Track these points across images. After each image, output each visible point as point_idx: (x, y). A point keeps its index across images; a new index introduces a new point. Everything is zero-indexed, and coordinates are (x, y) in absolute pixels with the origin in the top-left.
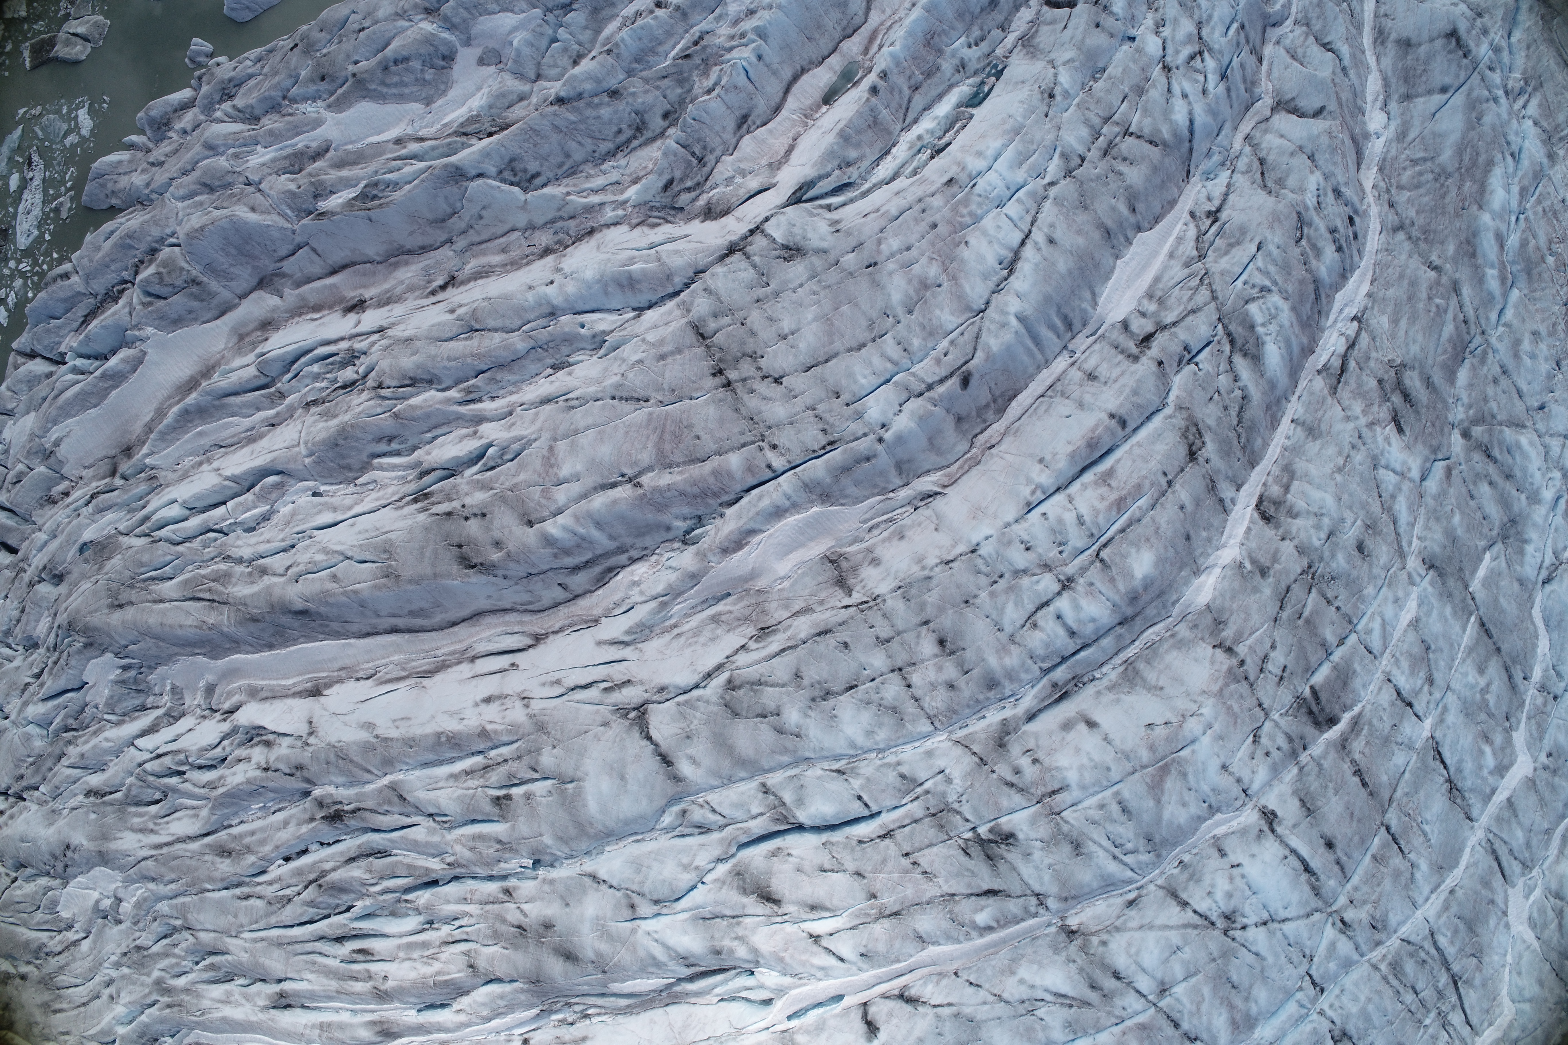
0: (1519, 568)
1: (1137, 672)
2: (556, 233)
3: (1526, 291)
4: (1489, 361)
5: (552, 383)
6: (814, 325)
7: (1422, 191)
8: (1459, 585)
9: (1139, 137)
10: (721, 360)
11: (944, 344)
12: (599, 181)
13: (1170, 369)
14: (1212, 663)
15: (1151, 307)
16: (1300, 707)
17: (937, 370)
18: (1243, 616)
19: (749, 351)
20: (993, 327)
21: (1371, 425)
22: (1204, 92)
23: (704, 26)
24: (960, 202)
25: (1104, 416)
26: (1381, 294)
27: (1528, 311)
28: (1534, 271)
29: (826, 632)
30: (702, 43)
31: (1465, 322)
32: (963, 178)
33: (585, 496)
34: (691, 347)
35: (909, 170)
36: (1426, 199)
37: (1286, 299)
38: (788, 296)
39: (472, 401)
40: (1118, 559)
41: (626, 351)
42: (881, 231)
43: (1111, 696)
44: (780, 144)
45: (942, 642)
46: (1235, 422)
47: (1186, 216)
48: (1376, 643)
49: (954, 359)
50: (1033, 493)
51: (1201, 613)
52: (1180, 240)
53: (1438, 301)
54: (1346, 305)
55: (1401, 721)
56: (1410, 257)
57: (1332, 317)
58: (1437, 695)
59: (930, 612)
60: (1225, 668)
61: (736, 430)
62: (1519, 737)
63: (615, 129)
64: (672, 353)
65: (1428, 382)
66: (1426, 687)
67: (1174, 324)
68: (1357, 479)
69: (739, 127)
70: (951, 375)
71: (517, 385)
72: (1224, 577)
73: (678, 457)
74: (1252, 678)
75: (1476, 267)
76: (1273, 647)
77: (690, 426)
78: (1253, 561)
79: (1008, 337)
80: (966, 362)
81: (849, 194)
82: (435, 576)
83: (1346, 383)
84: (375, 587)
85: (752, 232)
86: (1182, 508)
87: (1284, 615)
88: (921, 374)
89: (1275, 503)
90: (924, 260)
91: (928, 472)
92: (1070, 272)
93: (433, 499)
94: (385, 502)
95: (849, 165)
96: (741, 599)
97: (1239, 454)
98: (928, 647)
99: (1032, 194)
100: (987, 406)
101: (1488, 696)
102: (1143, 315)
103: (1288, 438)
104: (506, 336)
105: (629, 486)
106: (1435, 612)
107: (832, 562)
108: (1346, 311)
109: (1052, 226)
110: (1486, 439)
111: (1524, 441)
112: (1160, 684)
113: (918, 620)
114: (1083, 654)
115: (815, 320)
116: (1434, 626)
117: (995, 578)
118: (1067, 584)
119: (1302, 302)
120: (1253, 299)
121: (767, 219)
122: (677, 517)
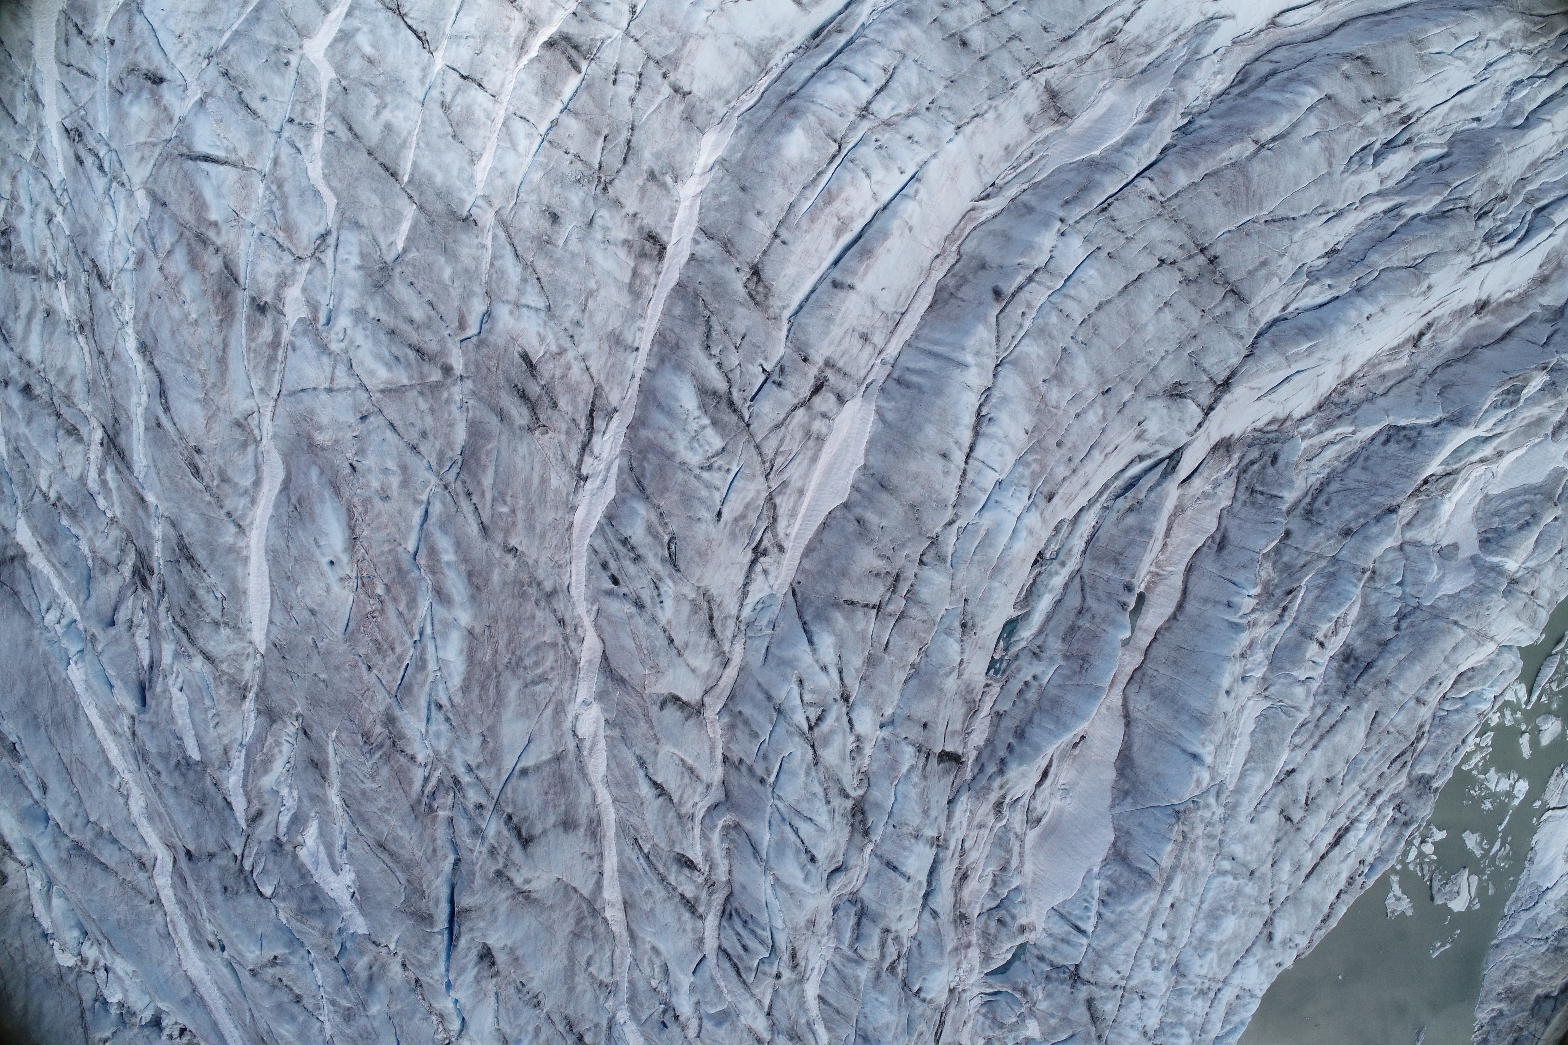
0: (363, 238)
1: (757, 62)
2: (1347, 402)
3: (400, 549)
4: (434, 455)
5: (1337, 234)
6: (1144, 320)
7: (533, 644)
8: (429, 207)
9: (866, 606)
10: (1214, 272)
11: (1027, 324)
12: (1330, 453)
13: (793, 358)
14: (692, 74)
15: (818, 425)
16: (589, 51)
17: (1028, 295)
18: (669, 125)
19: (1192, 285)
20: (987, 349)
21: (562, 352)
22: (801, 682)
23: (1282, 628)
24: (1040, 476)
25: (859, 286)
26: (561, 513)
27: (396, 525)
28: (394, 573)
29: (1065, 40)
30: (1279, 611)
31: (469, 494)
32: (1042, 503)
33: (1295, 125)
34: (1241, 280)
35: (1065, 530)
36: (528, 634)
37: (682, 464)
38: (1172, 346)
39: (1391, 210)
40: (820, 144)
41: (1291, 269)
42: (1104, 430)
43: (779, 34)
44: (1179, 535)
45: (964, 44)
46: (713, 319)
47: (788, 544)
48: (519, 128)
49: (1016, 310)
50: (917, 192)
51: (708, 125)
52: (793, 514)
53: (505, 509)
54: (600, 488)
55: (472, 59)
56: (536, 561)
57: (614, 469)
58: (435, 93)
59: (983, 67)
60: (681, 69)
61: (1187, 208)
62: (326, 75)
63: (1333, 503)
64: (1256, 270)
65: (502, 415)
66: (448, 99)
67: (796, 407)
68: (569, 289)
69: (1224, 537)
70: (1013, 295)
71: (1360, 229)
72: (691, 164)
73: (1229, 174)
74: (651, 64)
75: (465, 560)
76: (632, 100)
77: (1226, 204)
78: (663, 186)
79: (971, 342)
80: (1002, 311)
81: (1120, 483)
82: (1384, 46)
83: (586, 403)
84: (1426, 31)
85: (1211, 408)
86: (759, 213)
87: (625, 134)
88: (1042, 289)
89: (645, 255)
90: (1063, 404)
91: (995, 216)
92: (920, 428)
93: (1399, 117)
94: (1429, 115)
95: (1131, 509)
96: (1132, 70)
97: (702, 288)
98: (976, 37)
99: (970, 503)
100: (958, 287)
101: (376, 101)
102: (824, 416)
103: (640, 329)
104: (1389, 264)
105: (1263, 140)
106: (455, 173)
107: (1064, 114)
108: (598, 482)
109: (946, 473)
110: (426, 367)
111: (383, 373)
112: (737, 49)
113: (992, 60)
114: (826, 58)
115: (1146, 325)
116: (454, 158)
117: (933, 107)
118: (865, 112)
119: (661, 469)
120: (717, 454)
121: (1200, 425)
122: (1210, 126)
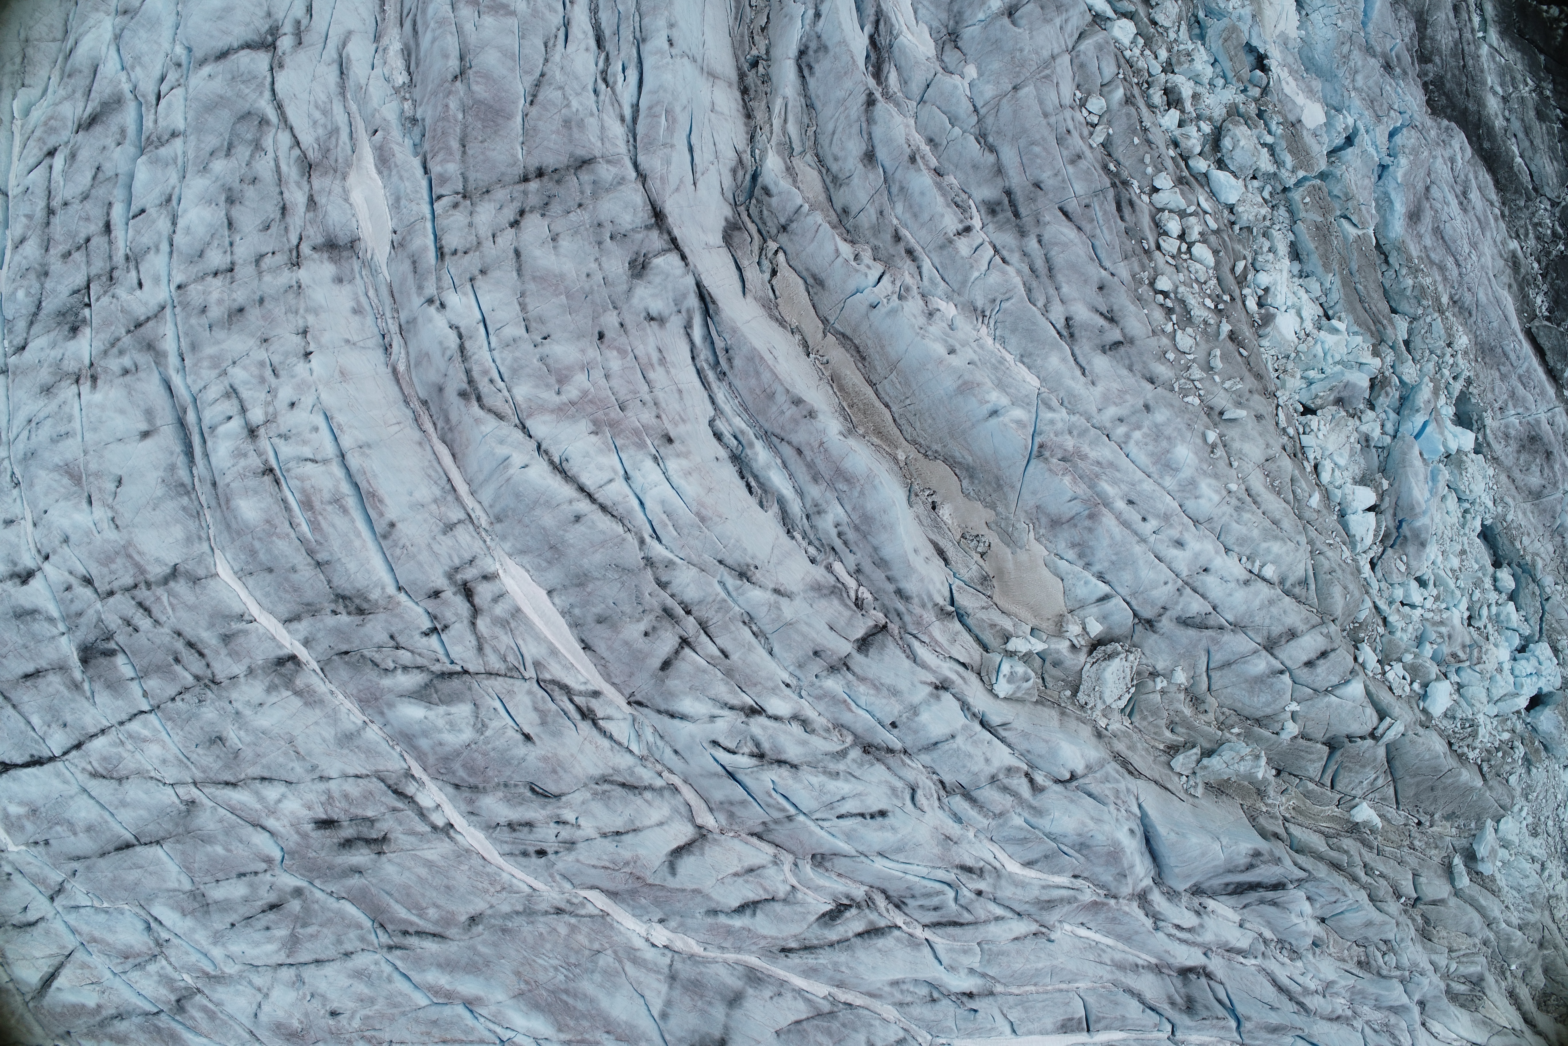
0: (164, 899)
1: (181, 495)
4: (359, 943)
5: (584, 32)
6: (555, 268)
9: (676, 653)
10: (551, 178)
11: (500, 382)
13: (431, 604)
14: (158, 560)
15: (499, 610)
16: (103, 634)
17: (477, 369)
18: (191, 603)
19: (551, 205)
20: (504, 432)
21: (329, 794)
22: (716, 743)
24: (642, 440)
25: (394, 518)
26: (467, 861)
27: (397, 1005)
28: (435, 1030)
29: (283, 214)
30: (908, 259)
31: (405, 933)
32: (667, 450)
33: (460, 32)
34: (571, 154)
35: (721, 426)
37: (468, 746)
38: (594, 252)
40: (261, 488)
42: (635, 357)
43: (164, 463)
44: (791, 314)
45: (241, 311)
46: (365, 654)
47: (593, 687)
48: (136, 728)
49: (484, 386)
50: (339, 423)
51: (211, 567)
52: (569, 668)
53: (433, 913)
55: (67, 732)
56: (491, 906)
58: (81, 778)
59: (269, 306)
60: (149, 568)
61: (480, 175)
63: (838, 154)
64: (569, 135)
65: (356, 871)
66: (90, 769)
67: (473, 624)
68: (281, 760)
69: (811, 276)
70: (470, 382)
72: (235, 600)
73: (471, 119)
74: (135, 592)
75: (454, 968)
76: (157, 624)
77: (495, 136)
78: (239, 633)
79: (490, 442)
80: (478, 399)
81: (703, 355)
83: (384, 793)
85: (674, 241)
86: (294, 569)
87: (181, 643)
88: (479, 353)
89: (289, 677)
91: (407, 356)
96: (346, 159)
97: (335, 649)
100: (448, 420)
101: (66, 828)
102: (495, 600)
105: (458, 71)
107: (352, 244)
109: (593, 525)
110: (286, 910)
111: (274, 946)
112: (160, 509)
113: (266, 294)
115: (561, 269)
117: (277, 370)
118: (252, 432)
119: (465, 766)
120: (476, 713)
